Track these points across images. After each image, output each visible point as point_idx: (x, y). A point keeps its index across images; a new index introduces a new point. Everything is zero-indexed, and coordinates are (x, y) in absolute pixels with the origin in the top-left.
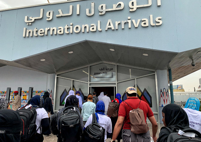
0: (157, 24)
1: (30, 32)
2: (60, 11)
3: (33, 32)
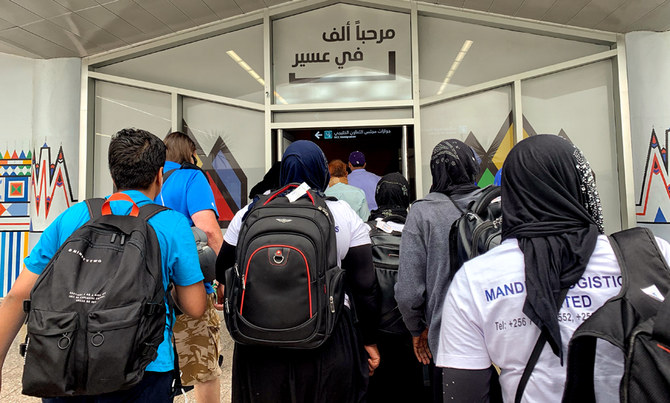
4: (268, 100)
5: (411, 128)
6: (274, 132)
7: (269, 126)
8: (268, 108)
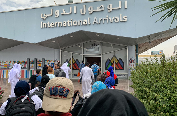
0: (124, 21)
1: (45, 24)
2: (63, 10)
3: (47, 25)
4: (83, 54)
5: (101, 57)
6: (84, 58)
7: (83, 57)
8: (83, 55)
